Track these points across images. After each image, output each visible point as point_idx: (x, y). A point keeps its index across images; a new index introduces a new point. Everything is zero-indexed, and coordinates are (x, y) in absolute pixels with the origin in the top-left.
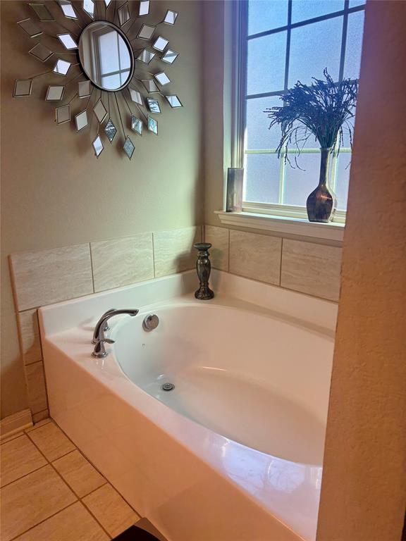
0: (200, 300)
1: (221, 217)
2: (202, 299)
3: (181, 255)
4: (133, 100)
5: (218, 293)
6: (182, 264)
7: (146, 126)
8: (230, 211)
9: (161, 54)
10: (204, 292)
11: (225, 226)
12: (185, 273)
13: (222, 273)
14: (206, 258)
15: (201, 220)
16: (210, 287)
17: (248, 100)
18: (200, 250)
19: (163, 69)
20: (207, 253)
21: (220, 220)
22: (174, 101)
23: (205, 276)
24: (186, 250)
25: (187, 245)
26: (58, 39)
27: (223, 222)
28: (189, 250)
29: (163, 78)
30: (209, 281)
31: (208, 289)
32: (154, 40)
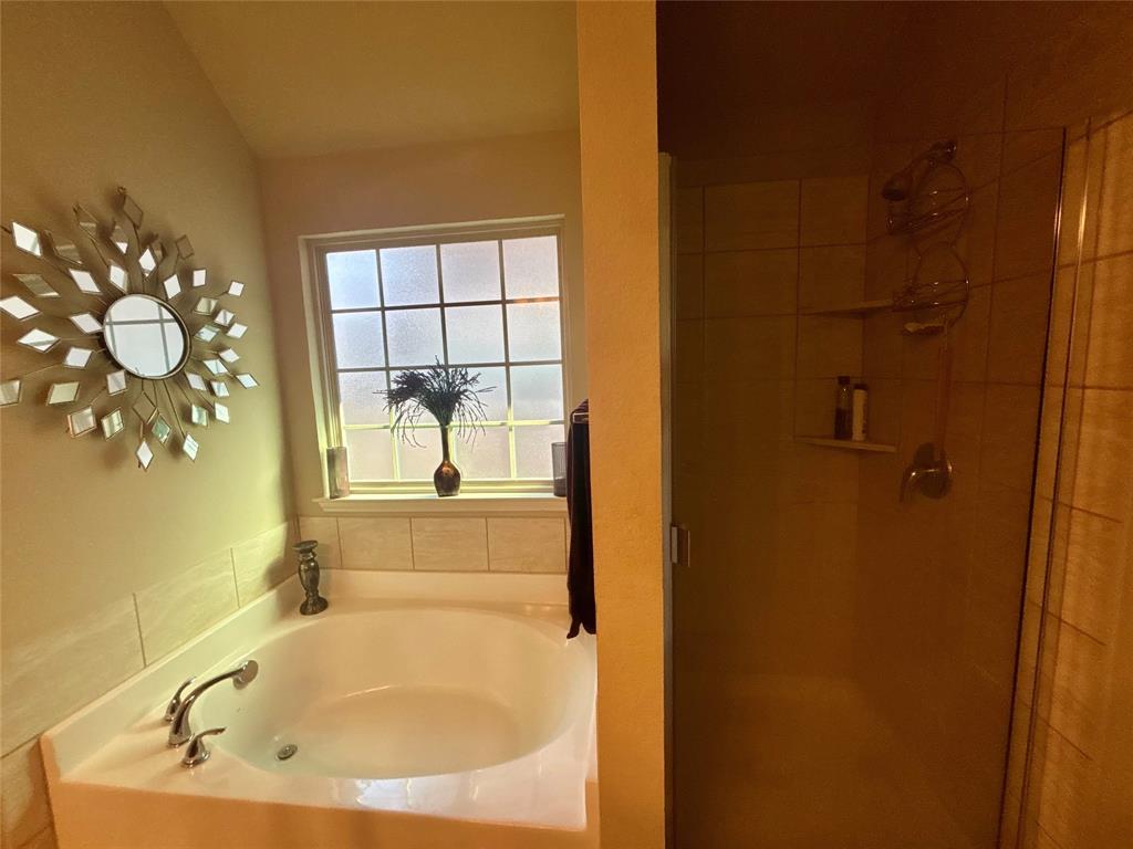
0: (311, 617)
1: (322, 505)
2: (314, 613)
3: (272, 565)
4: (193, 386)
5: (330, 598)
6: (275, 576)
7: (212, 415)
8: (337, 497)
9: (225, 329)
10: (314, 604)
11: (328, 515)
12: (282, 585)
13: (333, 571)
14: (312, 560)
15: (293, 513)
16: (320, 595)
17: (340, 374)
18: (301, 552)
19: (228, 345)
20: (314, 554)
21: (321, 509)
22: (247, 380)
23: (313, 583)
24: (277, 555)
25: (279, 549)
26: (70, 321)
27: (325, 510)
28: (282, 554)
29: (230, 356)
30: (318, 588)
31: (319, 598)
32: (215, 314)
